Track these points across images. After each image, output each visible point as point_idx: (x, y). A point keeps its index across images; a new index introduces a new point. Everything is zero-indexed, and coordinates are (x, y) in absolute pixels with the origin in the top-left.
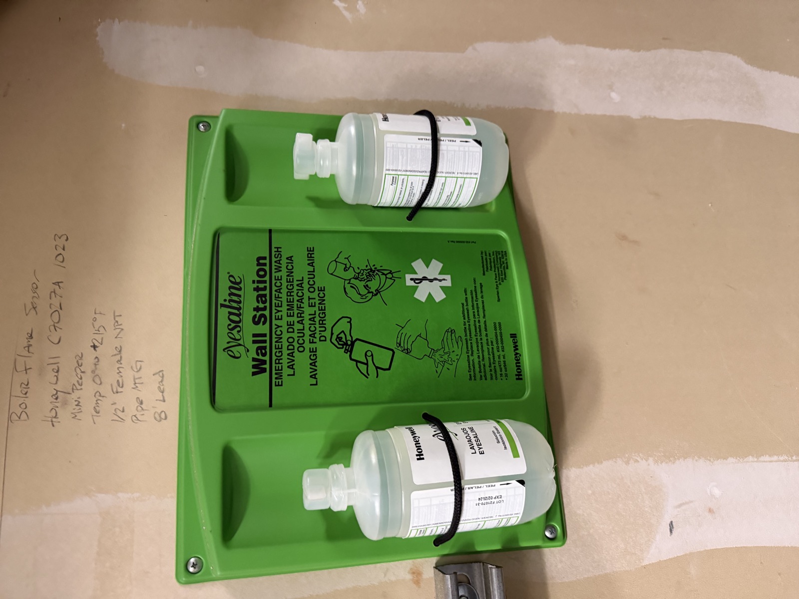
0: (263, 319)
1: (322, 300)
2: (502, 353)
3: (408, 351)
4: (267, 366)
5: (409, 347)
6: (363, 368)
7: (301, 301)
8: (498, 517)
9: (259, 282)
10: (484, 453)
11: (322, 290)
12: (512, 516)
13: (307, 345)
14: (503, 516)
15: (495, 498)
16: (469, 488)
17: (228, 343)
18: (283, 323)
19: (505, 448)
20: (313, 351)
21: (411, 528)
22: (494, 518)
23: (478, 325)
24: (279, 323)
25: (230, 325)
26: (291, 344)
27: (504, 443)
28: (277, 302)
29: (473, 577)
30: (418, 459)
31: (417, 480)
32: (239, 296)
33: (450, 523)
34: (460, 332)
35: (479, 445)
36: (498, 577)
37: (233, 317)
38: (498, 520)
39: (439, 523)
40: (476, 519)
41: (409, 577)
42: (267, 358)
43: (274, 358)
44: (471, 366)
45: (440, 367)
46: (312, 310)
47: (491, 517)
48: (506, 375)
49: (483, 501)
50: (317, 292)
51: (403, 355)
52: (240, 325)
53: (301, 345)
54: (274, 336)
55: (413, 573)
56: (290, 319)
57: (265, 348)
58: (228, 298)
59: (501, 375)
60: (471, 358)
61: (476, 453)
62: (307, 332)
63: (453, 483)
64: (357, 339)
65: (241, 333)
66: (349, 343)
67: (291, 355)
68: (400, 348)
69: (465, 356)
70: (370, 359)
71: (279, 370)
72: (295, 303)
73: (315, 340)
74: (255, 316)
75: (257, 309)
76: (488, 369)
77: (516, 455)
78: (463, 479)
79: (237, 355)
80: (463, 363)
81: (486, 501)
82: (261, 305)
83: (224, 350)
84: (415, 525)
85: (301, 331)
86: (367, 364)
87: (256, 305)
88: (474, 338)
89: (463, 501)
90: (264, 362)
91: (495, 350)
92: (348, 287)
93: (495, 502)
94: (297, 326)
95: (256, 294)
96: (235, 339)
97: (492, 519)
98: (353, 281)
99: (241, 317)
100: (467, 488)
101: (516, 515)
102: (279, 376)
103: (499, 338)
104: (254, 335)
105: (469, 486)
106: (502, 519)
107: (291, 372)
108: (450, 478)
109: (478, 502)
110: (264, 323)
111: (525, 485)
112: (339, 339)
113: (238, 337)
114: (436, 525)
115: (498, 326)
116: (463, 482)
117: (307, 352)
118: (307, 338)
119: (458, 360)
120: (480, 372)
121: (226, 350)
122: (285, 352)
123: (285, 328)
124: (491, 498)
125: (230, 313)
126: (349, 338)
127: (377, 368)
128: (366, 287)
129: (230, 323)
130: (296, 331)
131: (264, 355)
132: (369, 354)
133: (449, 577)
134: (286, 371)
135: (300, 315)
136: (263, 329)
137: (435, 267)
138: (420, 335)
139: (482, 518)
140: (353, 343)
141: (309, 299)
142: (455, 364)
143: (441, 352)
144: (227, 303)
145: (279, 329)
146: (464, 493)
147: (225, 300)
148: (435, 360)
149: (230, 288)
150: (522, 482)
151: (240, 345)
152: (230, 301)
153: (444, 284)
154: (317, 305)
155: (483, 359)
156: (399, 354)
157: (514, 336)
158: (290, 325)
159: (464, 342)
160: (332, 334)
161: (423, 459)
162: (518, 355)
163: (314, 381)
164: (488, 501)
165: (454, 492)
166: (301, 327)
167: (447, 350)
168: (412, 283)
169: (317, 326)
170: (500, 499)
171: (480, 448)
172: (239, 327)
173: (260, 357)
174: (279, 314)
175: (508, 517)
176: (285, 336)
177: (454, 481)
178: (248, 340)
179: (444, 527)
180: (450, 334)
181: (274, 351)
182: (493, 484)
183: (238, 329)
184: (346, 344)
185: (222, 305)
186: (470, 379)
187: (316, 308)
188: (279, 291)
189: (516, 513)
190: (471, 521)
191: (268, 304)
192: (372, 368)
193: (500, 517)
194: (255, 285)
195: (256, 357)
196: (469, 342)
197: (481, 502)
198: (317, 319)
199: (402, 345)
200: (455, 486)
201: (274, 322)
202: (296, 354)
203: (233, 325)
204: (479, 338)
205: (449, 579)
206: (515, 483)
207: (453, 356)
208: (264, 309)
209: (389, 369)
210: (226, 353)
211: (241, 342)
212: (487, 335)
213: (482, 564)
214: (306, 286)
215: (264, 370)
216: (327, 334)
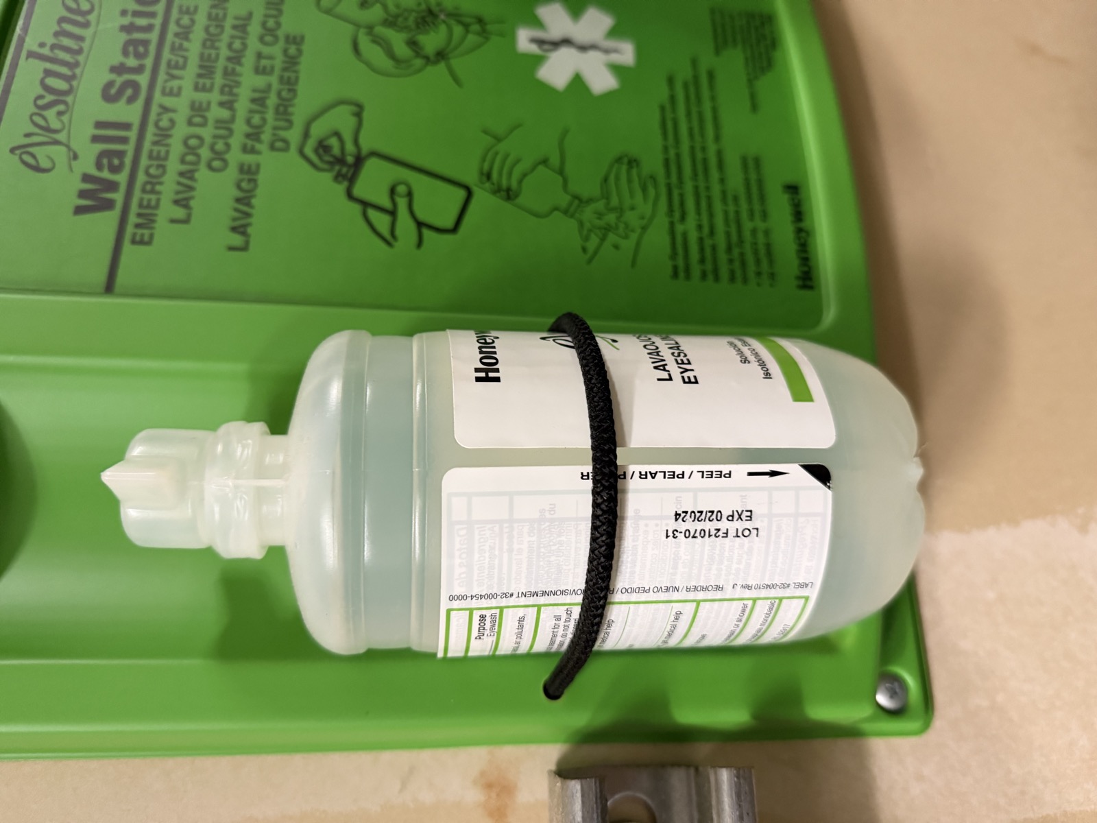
0: (129, 92)
1: (292, 62)
2: (761, 225)
3: (509, 195)
4: (118, 197)
5: (514, 184)
6: (381, 221)
7: (236, 58)
8: (739, 593)
9: (136, 14)
10: (696, 382)
11: (296, 40)
12: (788, 592)
13: (235, 156)
14: (758, 587)
15: (731, 518)
16: (643, 476)
17: (27, 135)
18: (181, 105)
19: (768, 375)
20: (249, 173)
21: (445, 604)
22: (728, 593)
23: (699, 155)
24: (169, 102)
25: (41, 97)
26: (192, 150)
27: (762, 364)
28: (174, 58)
29: (666, 805)
30: (478, 379)
31: (468, 433)
32: (80, 39)
33: (579, 599)
34: (653, 163)
35: (683, 363)
36: (738, 795)
37: (52, 82)
38: (741, 604)
39: (545, 593)
40: (668, 589)
41: (474, 796)
42: (122, 178)
43: (141, 178)
44: (677, 245)
45: (594, 241)
46: (260, 81)
47: (718, 588)
48: (772, 276)
49: (690, 525)
50: (281, 44)
51: (495, 201)
52: (69, 99)
53: (218, 155)
54: (151, 129)
55: (489, 786)
56: (202, 97)
57: (121, 154)
58: (50, 40)
59: (759, 274)
60: (679, 228)
61: (670, 379)
62: (240, 127)
63: (590, 454)
64: (374, 154)
65: (65, 118)
66: (350, 160)
67: (188, 175)
68: (487, 185)
69: (662, 221)
70: (402, 203)
71: (148, 206)
72: (221, 63)
73: (258, 146)
74: (110, 84)
75: (118, 69)
76: (723, 257)
77: (800, 392)
78: (623, 445)
79: (44, 164)
80: (657, 238)
81: (699, 526)
82: (132, 62)
83: (12, 150)
84: (458, 591)
85: (225, 126)
86: (393, 213)
87: (118, 59)
88: (689, 186)
89: (623, 518)
90: (113, 186)
91: (744, 215)
92: (364, 42)
93: (732, 533)
94: (217, 112)
95: (124, 37)
96: (48, 129)
97: (719, 595)
98: (380, 30)
99: (75, 83)
100: (637, 475)
101: (799, 592)
102: (147, 221)
103: (754, 190)
104: (99, 125)
105: (645, 468)
106: (755, 600)
107: (180, 213)
108: (581, 437)
109: (672, 525)
110: (131, 100)
111: (832, 483)
112: (322, 147)
113: (55, 124)
114: (532, 601)
115: (752, 164)
116: (622, 456)
117: (232, 173)
118: (236, 141)
119: (644, 229)
120: (702, 261)
121: (18, 152)
122: (173, 166)
123: (181, 117)
124: (715, 515)
125: (48, 73)
126: (350, 147)
127: (420, 225)
128: (413, 44)
129: (41, 92)
130: (211, 122)
131: (115, 169)
132: (401, 189)
133: (578, 787)
134: (167, 210)
135: (229, 89)
136: (128, 112)
137: (595, 24)
138: (545, 162)
139: (688, 590)
140: (359, 161)
141: (259, 56)
142: (634, 237)
143: (600, 205)
144: (46, 51)
145: (166, 117)
146: (624, 491)
147: (42, 45)
148: (581, 224)
149: (62, 20)
150: (821, 473)
151: (57, 142)
152: (53, 47)
153: (615, 58)
154: (277, 72)
155: (712, 233)
156: (483, 199)
157: (794, 190)
158: (198, 110)
159: (663, 190)
160: (306, 135)
161: (497, 380)
162: (803, 235)
163: (237, 240)
164: (707, 525)
165: (589, 484)
166: (225, 114)
167: (615, 201)
168: (534, 49)
169: (270, 116)
170: (748, 525)
171: (687, 370)
172: (65, 103)
173: (106, 174)
174: (175, 84)
175: (772, 593)
176: (181, 130)
177: (593, 448)
178: (81, 133)
179: (561, 611)
180: (624, 168)
181: (144, 161)
182: (725, 469)
183: (61, 107)
184: (341, 161)
185: (31, 55)
186: (675, 274)
187: (274, 80)
188: (185, 34)
189: (801, 581)
190: (651, 596)
191: (149, 62)
192: (405, 224)
193: (747, 594)
194: (126, 21)
195: (93, 171)
196: (676, 193)
197: (682, 526)
198: (272, 101)
199: (495, 176)
200: (595, 459)
201: (158, 97)
202: (203, 174)
203: (49, 98)
204: (702, 185)
205: (579, 795)
206: (796, 473)
207: (631, 217)
208: (139, 70)
209: (455, 229)
210: (17, 158)
211: (61, 137)
212: (722, 181)
213: (692, 771)
214: (255, 29)
215: (108, 205)
216: (294, 135)
